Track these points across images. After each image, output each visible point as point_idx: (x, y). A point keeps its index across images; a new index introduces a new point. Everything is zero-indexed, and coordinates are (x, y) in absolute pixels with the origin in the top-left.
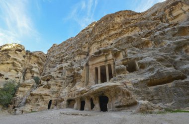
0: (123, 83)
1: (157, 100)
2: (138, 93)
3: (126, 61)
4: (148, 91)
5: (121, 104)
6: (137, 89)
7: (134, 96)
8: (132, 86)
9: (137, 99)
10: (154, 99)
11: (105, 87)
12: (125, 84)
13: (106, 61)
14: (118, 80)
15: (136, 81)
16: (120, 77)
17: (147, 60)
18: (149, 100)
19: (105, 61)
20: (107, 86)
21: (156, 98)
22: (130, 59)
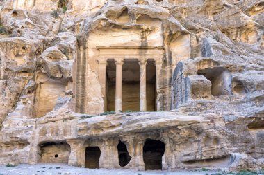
0: (209, 118)
1: (259, 153)
2: (232, 139)
3: (206, 66)
4: (248, 137)
5: (198, 157)
6: (232, 133)
7: (226, 145)
8: (223, 127)
9: (231, 150)
10: (254, 152)
11: (171, 122)
12: (212, 121)
13: (143, 48)
14: (197, 110)
15: (232, 118)
16: (202, 104)
17: (253, 77)
18: (249, 153)
19: (140, 49)
20: (175, 121)
21: (258, 150)
22: (216, 63)
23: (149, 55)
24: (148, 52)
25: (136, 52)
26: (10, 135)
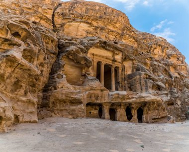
5: (158, 117)
13: (114, 61)
23: (116, 64)
24: (116, 63)
25: (111, 61)
26: (66, 95)
